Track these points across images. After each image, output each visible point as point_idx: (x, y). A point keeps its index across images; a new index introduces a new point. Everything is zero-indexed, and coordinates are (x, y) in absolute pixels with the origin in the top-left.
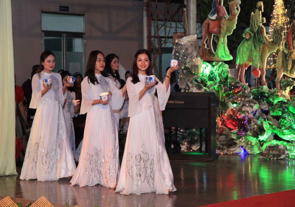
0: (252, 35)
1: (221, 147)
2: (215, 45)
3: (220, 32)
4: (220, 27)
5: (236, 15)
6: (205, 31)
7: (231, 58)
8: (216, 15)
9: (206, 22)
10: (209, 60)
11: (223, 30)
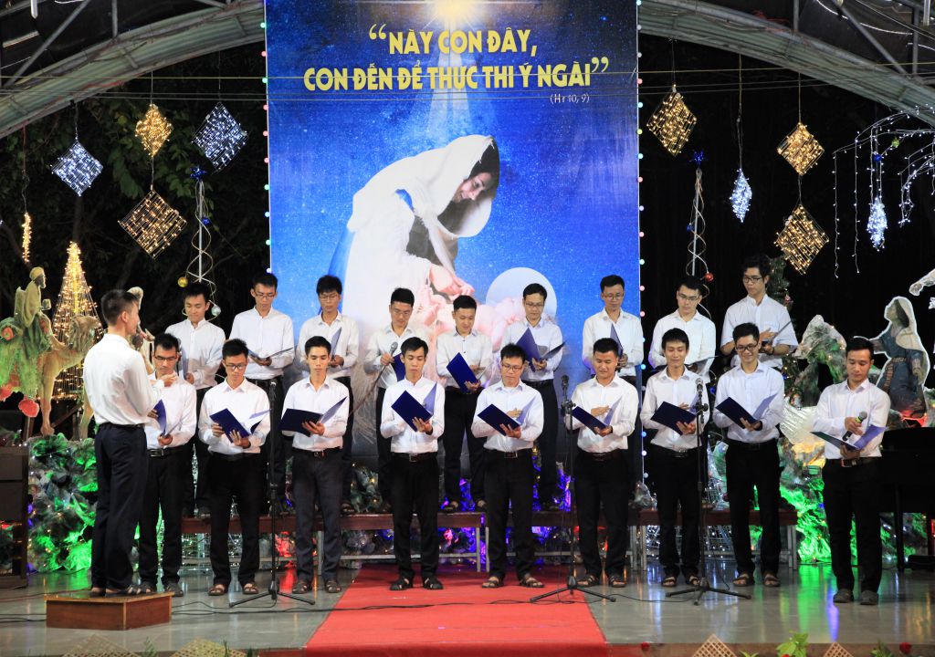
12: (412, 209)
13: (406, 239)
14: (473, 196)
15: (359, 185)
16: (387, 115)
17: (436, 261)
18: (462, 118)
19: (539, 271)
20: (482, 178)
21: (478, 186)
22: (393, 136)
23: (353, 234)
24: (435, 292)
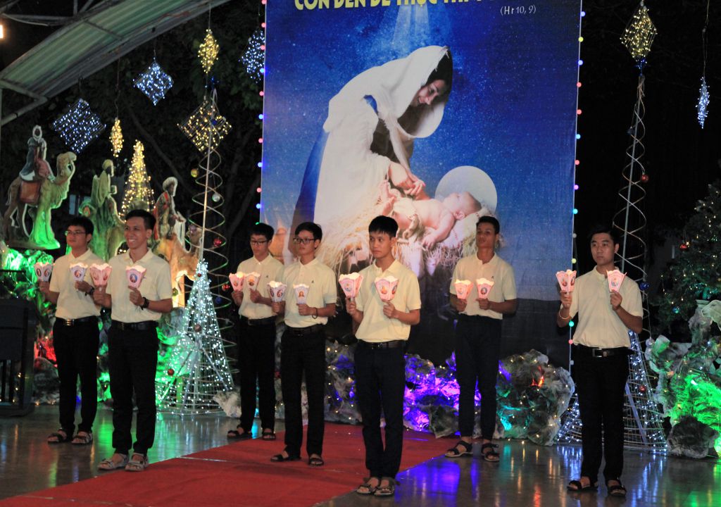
0: (95, 211)
1: (37, 391)
2: (30, 223)
3: (39, 203)
4: (39, 194)
5: (68, 178)
6: (13, 198)
7: (57, 245)
8: (33, 174)
9: (14, 183)
10: (19, 246)
11: (46, 199)
12: (377, 112)
13: (371, 138)
14: (428, 101)
15: (335, 91)
16: (360, 29)
17: (394, 158)
18: (422, 30)
19: (483, 169)
20: (438, 84)
21: (433, 91)
22: (364, 48)
23: (328, 133)
24: (393, 186)
